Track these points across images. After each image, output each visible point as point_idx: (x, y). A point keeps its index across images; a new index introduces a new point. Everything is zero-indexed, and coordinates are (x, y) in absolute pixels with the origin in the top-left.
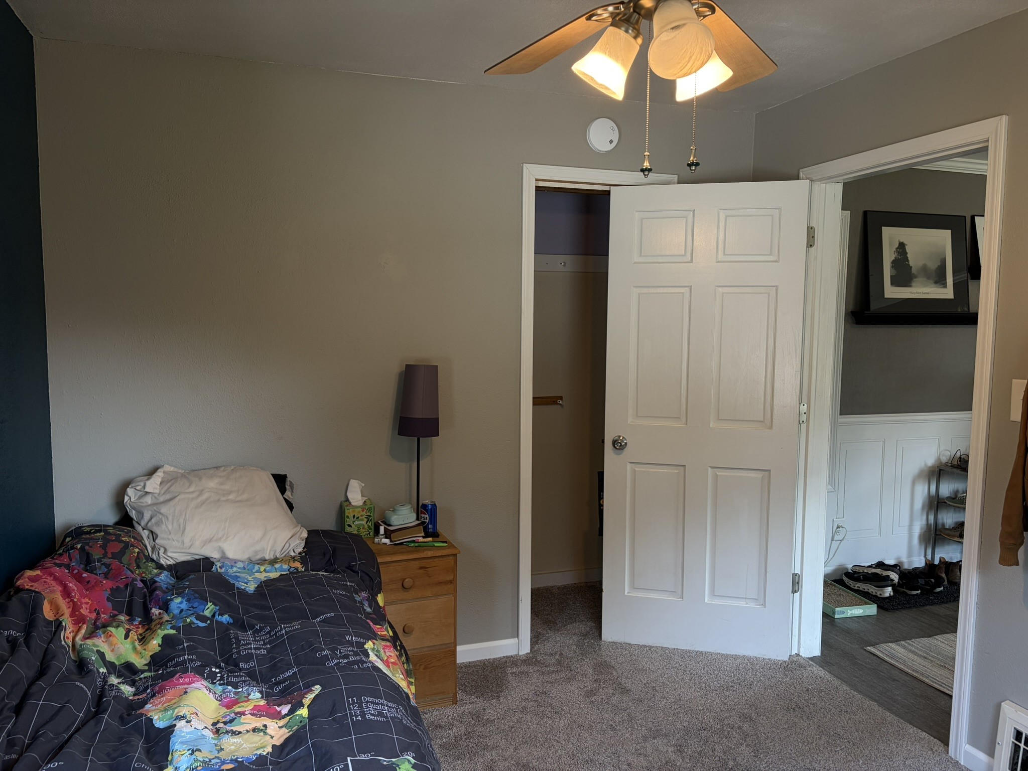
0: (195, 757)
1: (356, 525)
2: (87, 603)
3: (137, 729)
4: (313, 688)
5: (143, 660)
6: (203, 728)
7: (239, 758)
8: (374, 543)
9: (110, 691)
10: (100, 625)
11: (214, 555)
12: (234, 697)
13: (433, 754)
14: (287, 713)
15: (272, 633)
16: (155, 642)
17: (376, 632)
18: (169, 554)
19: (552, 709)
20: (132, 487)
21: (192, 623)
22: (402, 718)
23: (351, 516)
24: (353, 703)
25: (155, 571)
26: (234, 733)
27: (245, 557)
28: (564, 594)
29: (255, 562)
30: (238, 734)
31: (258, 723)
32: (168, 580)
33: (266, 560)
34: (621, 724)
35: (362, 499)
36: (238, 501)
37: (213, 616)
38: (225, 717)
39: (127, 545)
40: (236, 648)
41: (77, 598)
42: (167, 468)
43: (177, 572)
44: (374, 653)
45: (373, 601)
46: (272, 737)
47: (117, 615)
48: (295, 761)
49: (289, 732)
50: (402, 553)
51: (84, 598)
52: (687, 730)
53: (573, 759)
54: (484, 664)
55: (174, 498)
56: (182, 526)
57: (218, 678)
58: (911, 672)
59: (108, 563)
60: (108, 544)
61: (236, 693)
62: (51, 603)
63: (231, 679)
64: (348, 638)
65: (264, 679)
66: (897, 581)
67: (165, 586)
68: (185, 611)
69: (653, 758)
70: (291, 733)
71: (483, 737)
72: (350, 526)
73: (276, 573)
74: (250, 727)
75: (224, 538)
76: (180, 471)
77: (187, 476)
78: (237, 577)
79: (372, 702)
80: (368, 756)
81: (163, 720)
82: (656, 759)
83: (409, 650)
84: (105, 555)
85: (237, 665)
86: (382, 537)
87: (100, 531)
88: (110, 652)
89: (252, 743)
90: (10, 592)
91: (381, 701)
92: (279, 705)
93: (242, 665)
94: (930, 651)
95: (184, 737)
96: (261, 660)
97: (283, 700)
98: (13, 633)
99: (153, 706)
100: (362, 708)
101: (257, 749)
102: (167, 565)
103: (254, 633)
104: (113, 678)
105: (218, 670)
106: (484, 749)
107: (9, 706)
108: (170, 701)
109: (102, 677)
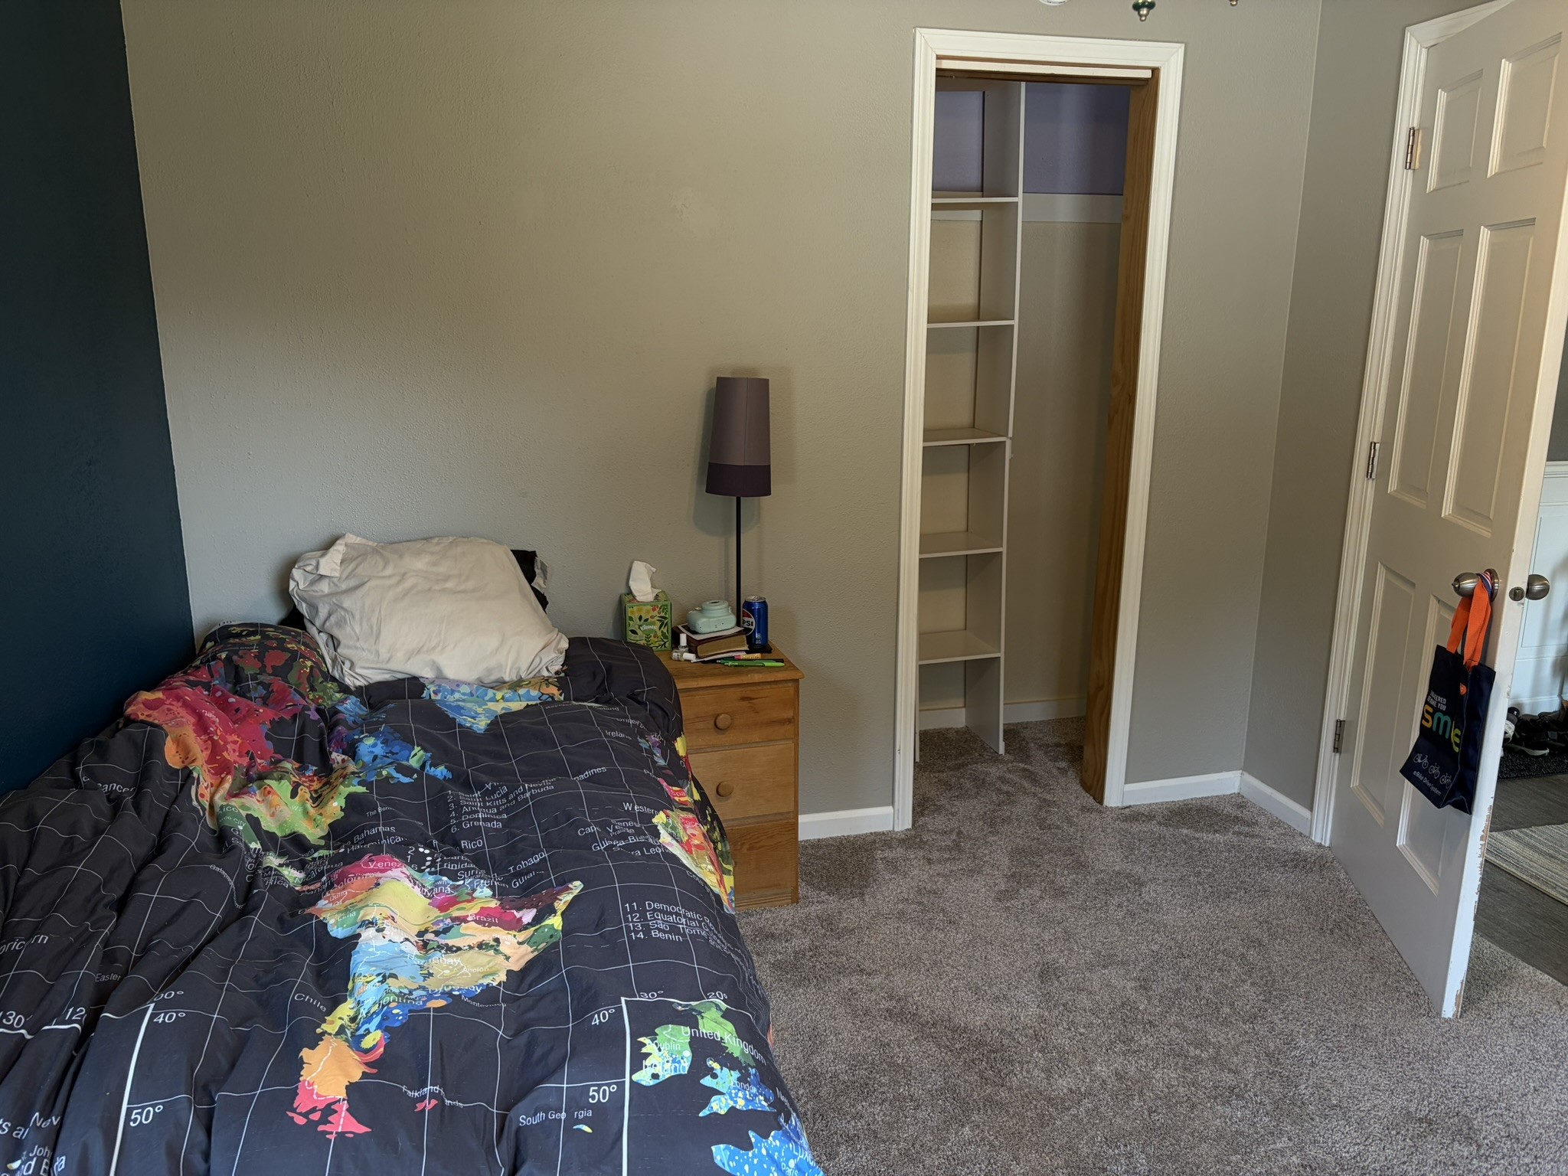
0: (387, 987)
1: (644, 631)
2: (235, 742)
3: (304, 937)
4: (570, 886)
5: (318, 830)
6: (402, 940)
7: (455, 991)
8: (671, 658)
9: (266, 877)
10: (254, 776)
11: (426, 673)
12: (452, 893)
13: (757, 990)
14: (530, 921)
15: (511, 796)
16: (335, 804)
17: (672, 797)
18: (358, 671)
19: (944, 916)
20: (299, 568)
21: (389, 777)
22: (708, 936)
23: (636, 617)
24: (632, 911)
25: (338, 695)
26: (450, 949)
27: (471, 676)
28: (966, 741)
29: (488, 685)
30: (456, 951)
31: (487, 934)
32: (358, 710)
33: (505, 682)
34: (1052, 943)
35: (653, 592)
36: (459, 592)
37: (423, 767)
38: (436, 923)
39: (294, 656)
40: (456, 818)
41: (219, 734)
42: (351, 538)
43: (370, 697)
44: (667, 831)
45: (668, 748)
46: (507, 958)
47: (280, 761)
48: (542, 996)
49: (532, 952)
50: (713, 675)
51: (231, 735)
52: (1157, 958)
53: (976, 994)
54: (841, 843)
55: (363, 584)
56: (375, 628)
57: (428, 864)
58: (1527, 878)
59: (267, 682)
60: (267, 653)
61: (454, 888)
62: (180, 742)
63: (447, 866)
64: (627, 806)
65: (498, 866)
66: (1512, 734)
67: (352, 718)
68: (382, 759)
69: (1102, 998)
70: (536, 953)
71: (838, 954)
72: (634, 632)
73: (521, 703)
74: (474, 941)
75: (440, 648)
76: (370, 543)
77: (381, 551)
78: (460, 708)
79: (662, 911)
80: (653, 995)
81: (342, 926)
82: (1106, 998)
83: (726, 821)
84: (263, 670)
85: (457, 844)
86: (684, 650)
87: (254, 633)
88: (268, 818)
89: (476, 966)
90: (119, 723)
91: (676, 909)
92: (519, 909)
93: (464, 844)
94: (1562, 847)
95: (373, 954)
96: (493, 837)
97: (525, 900)
98: (116, 787)
99: (329, 902)
100: (646, 919)
101: (483, 977)
102: (356, 687)
103: (483, 796)
104: (271, 858)
105: (427, 851)
106: (840, 973)
107: (106, 901)
108: (354, 897)
109: (255, 856)
